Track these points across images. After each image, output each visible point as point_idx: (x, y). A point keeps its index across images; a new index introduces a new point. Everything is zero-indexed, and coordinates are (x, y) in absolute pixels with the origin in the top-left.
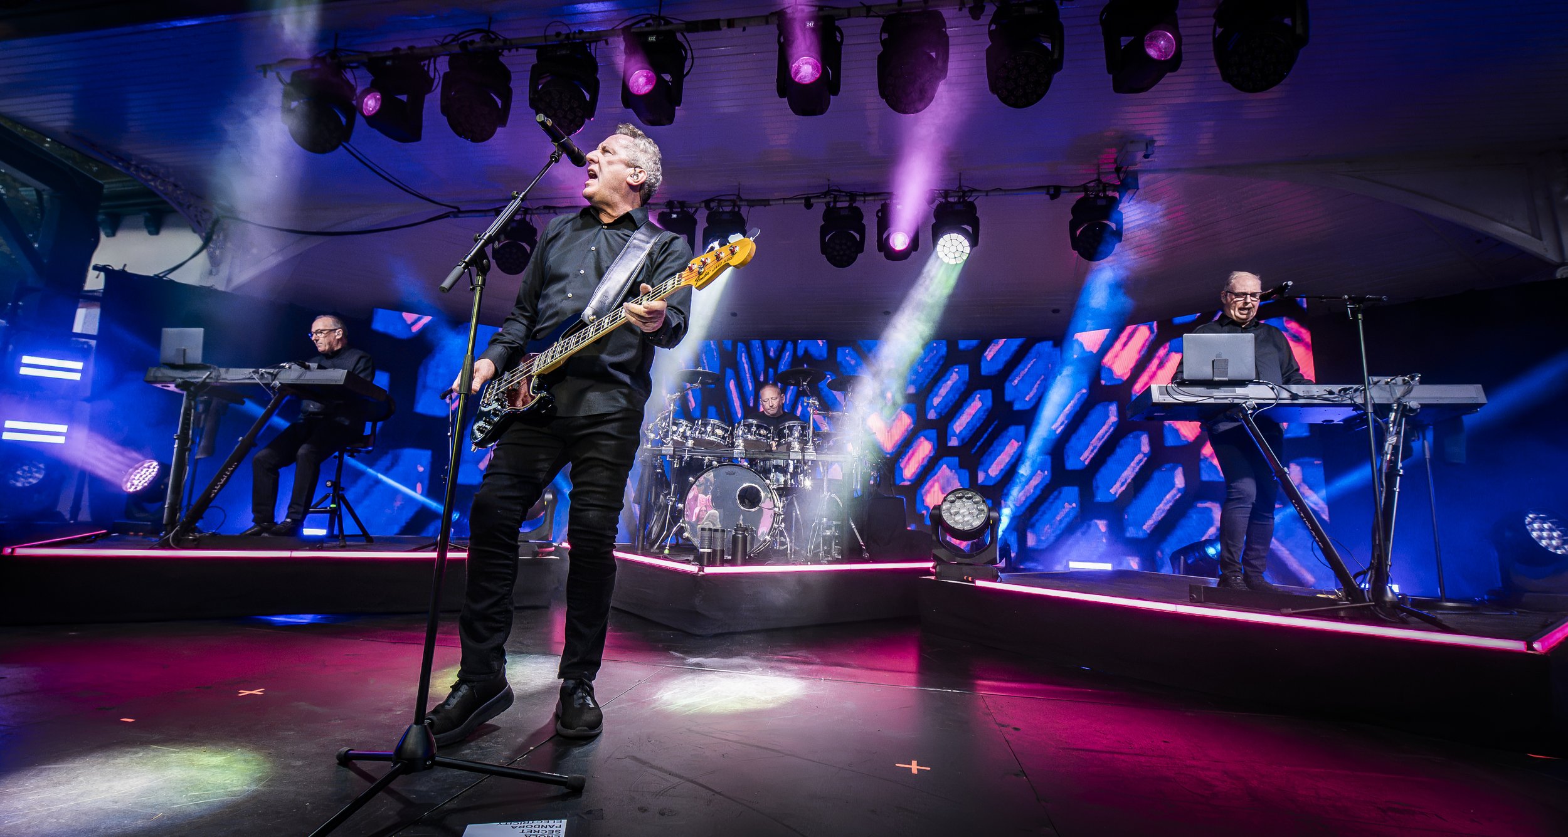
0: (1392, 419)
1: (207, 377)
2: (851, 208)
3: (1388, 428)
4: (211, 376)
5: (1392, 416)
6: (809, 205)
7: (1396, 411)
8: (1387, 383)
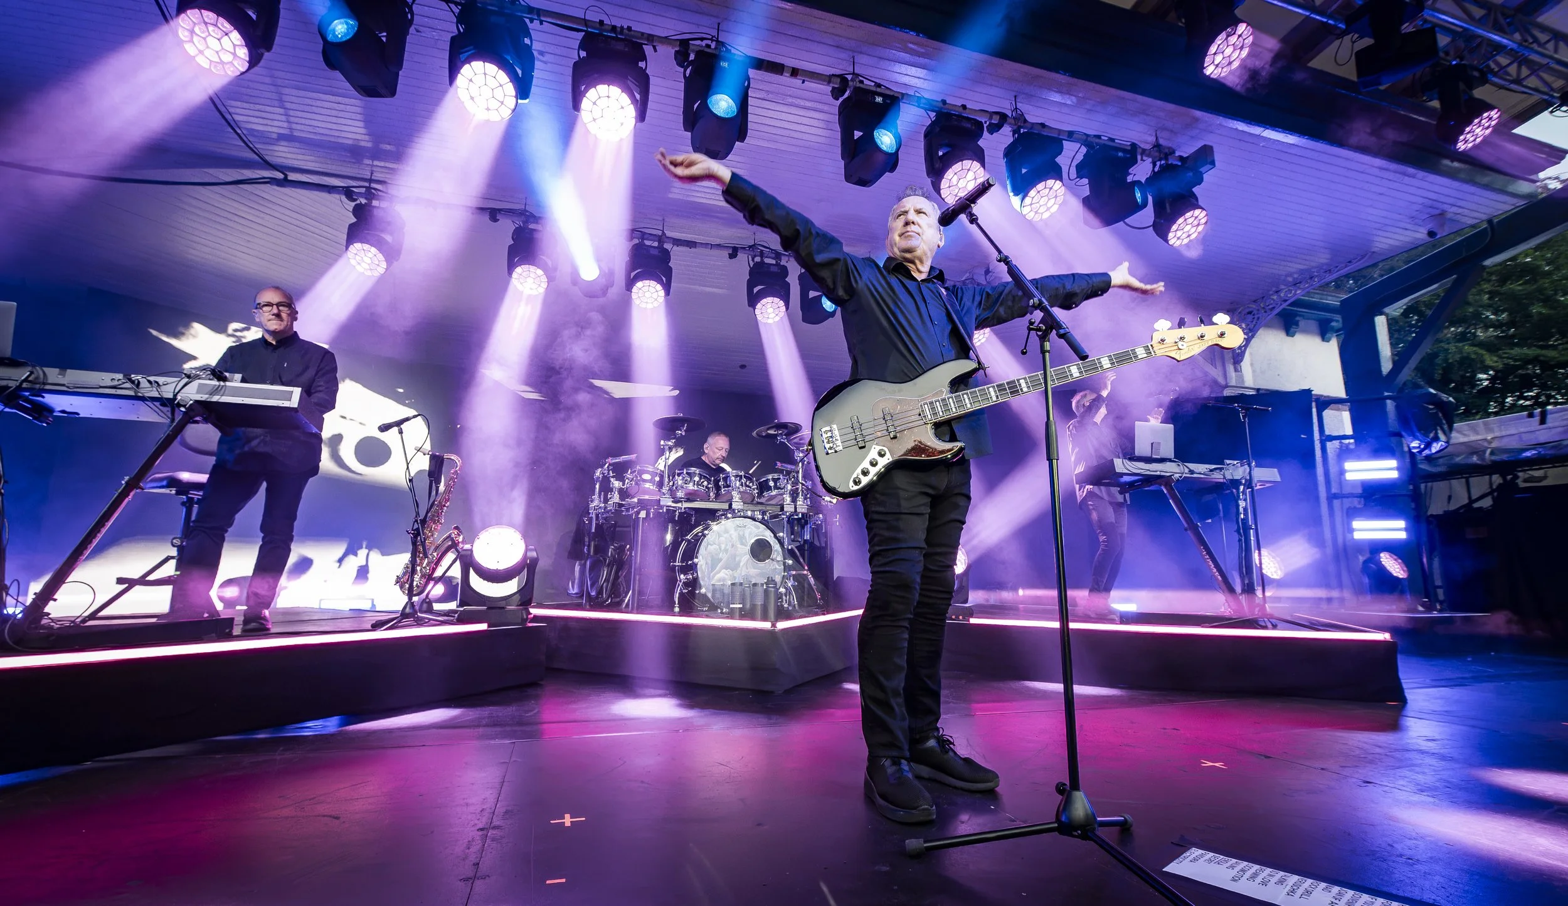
0: (1241, 490)
1: (26, 380)
2: (777, 265)
3: (1239, 496)
4: (30, 379)
5: (1242, 488)
6: (733, 256)
7: (1244, 485)
8: (1234, 465)
